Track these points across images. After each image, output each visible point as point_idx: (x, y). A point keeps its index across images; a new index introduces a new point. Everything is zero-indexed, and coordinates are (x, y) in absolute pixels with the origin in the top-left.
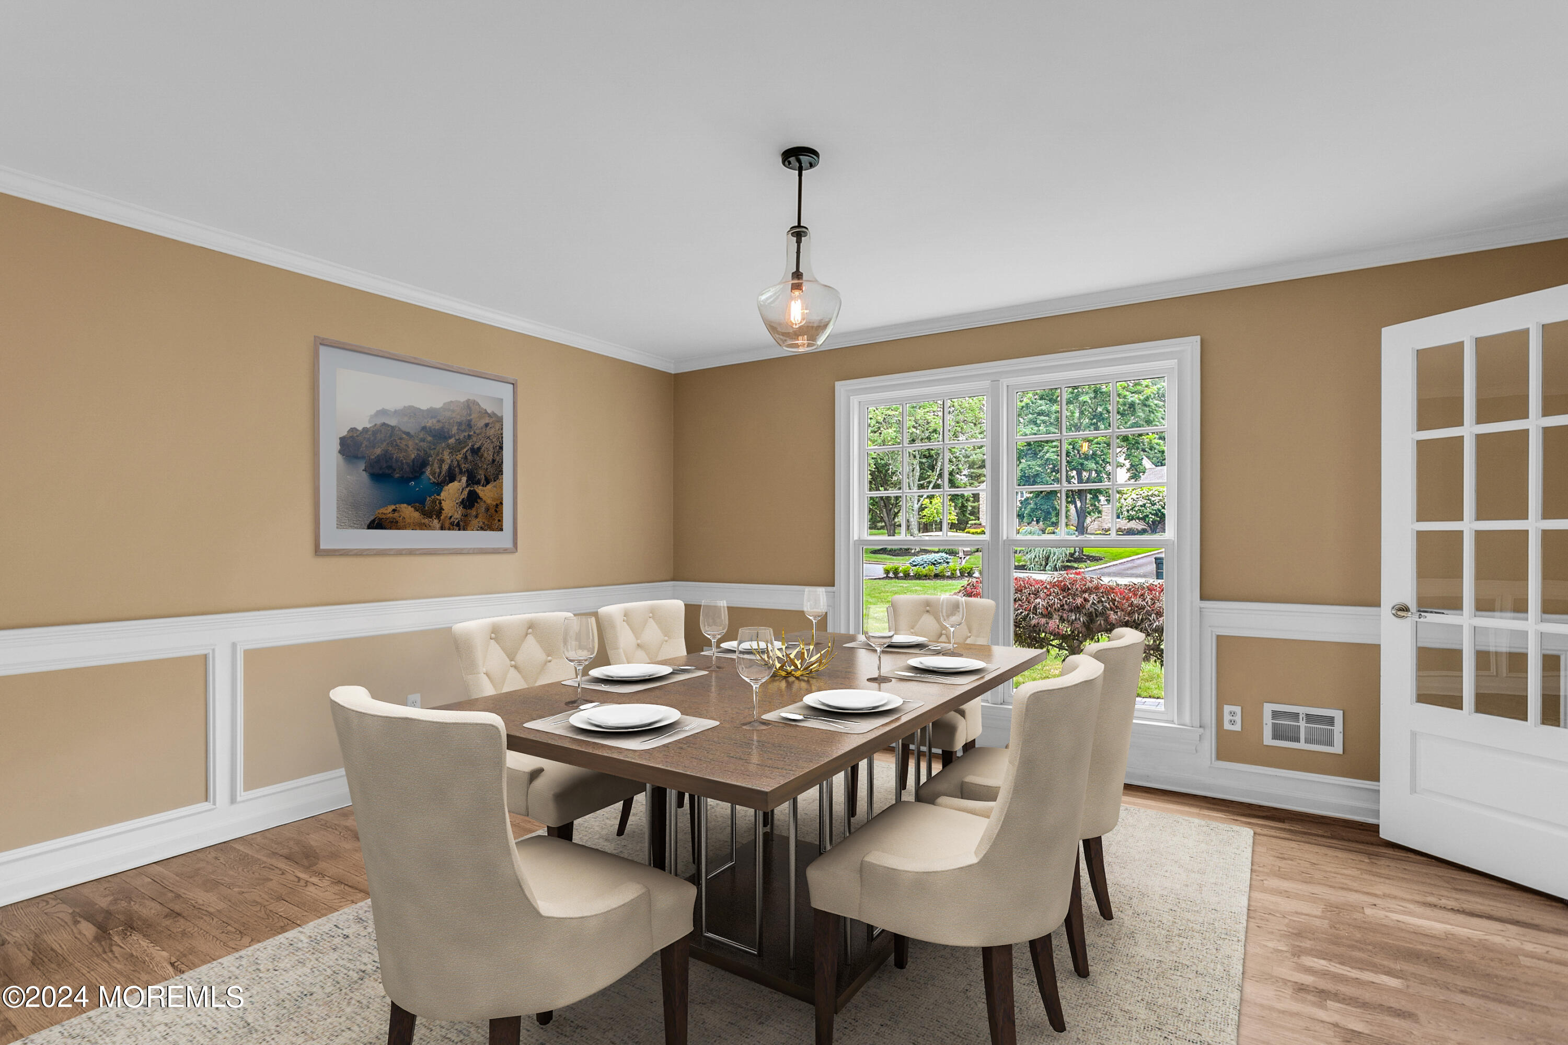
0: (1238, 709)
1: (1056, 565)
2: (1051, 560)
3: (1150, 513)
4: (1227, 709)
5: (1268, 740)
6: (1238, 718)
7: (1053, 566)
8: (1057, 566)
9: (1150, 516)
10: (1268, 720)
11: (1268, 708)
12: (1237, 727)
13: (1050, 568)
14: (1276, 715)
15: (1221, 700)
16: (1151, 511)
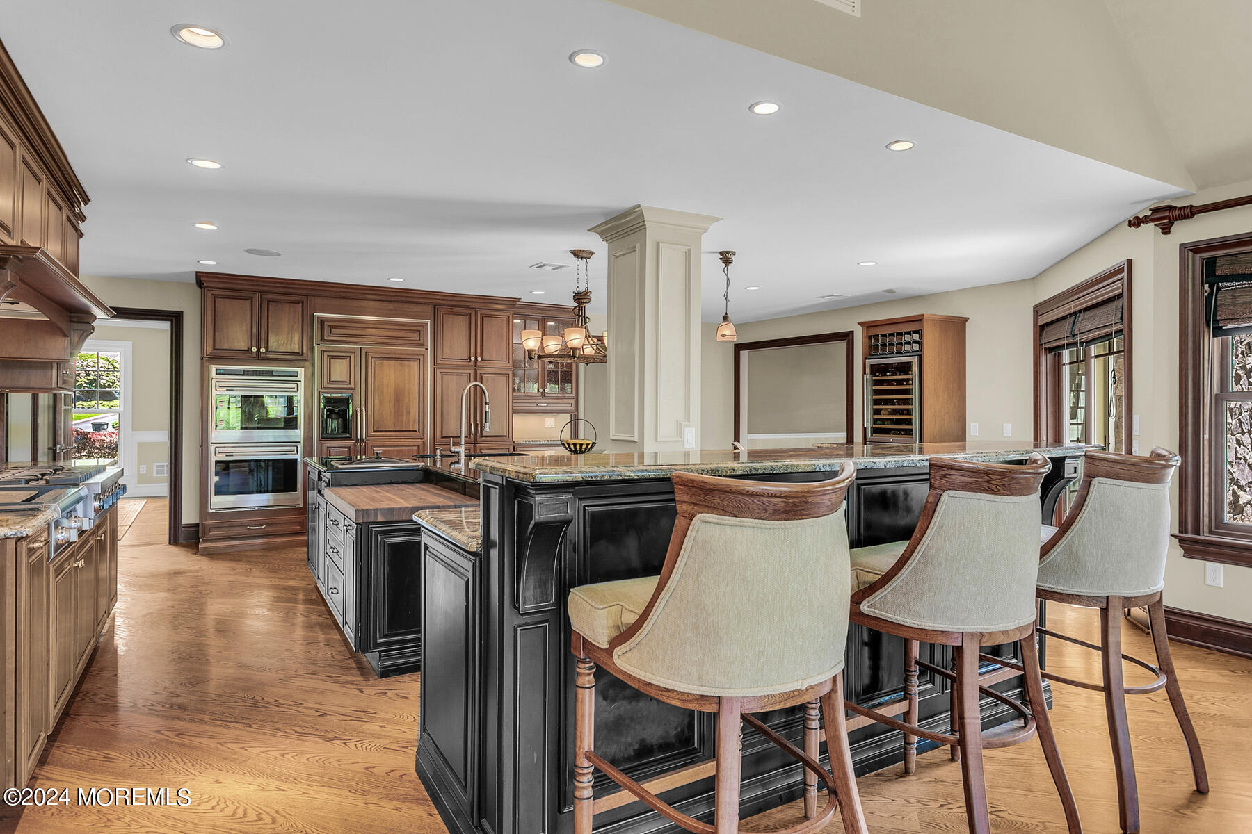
0: (145, 466)
3: (85, 382)
4: (141, 466)
5: (155, 475)
6: (145, 469)
9: (85, 385)
10: (155, 469)
11: (155, 464)
12: (145, 472)
14: (157, 466)
15: (139, 463)
16: (85, 380)
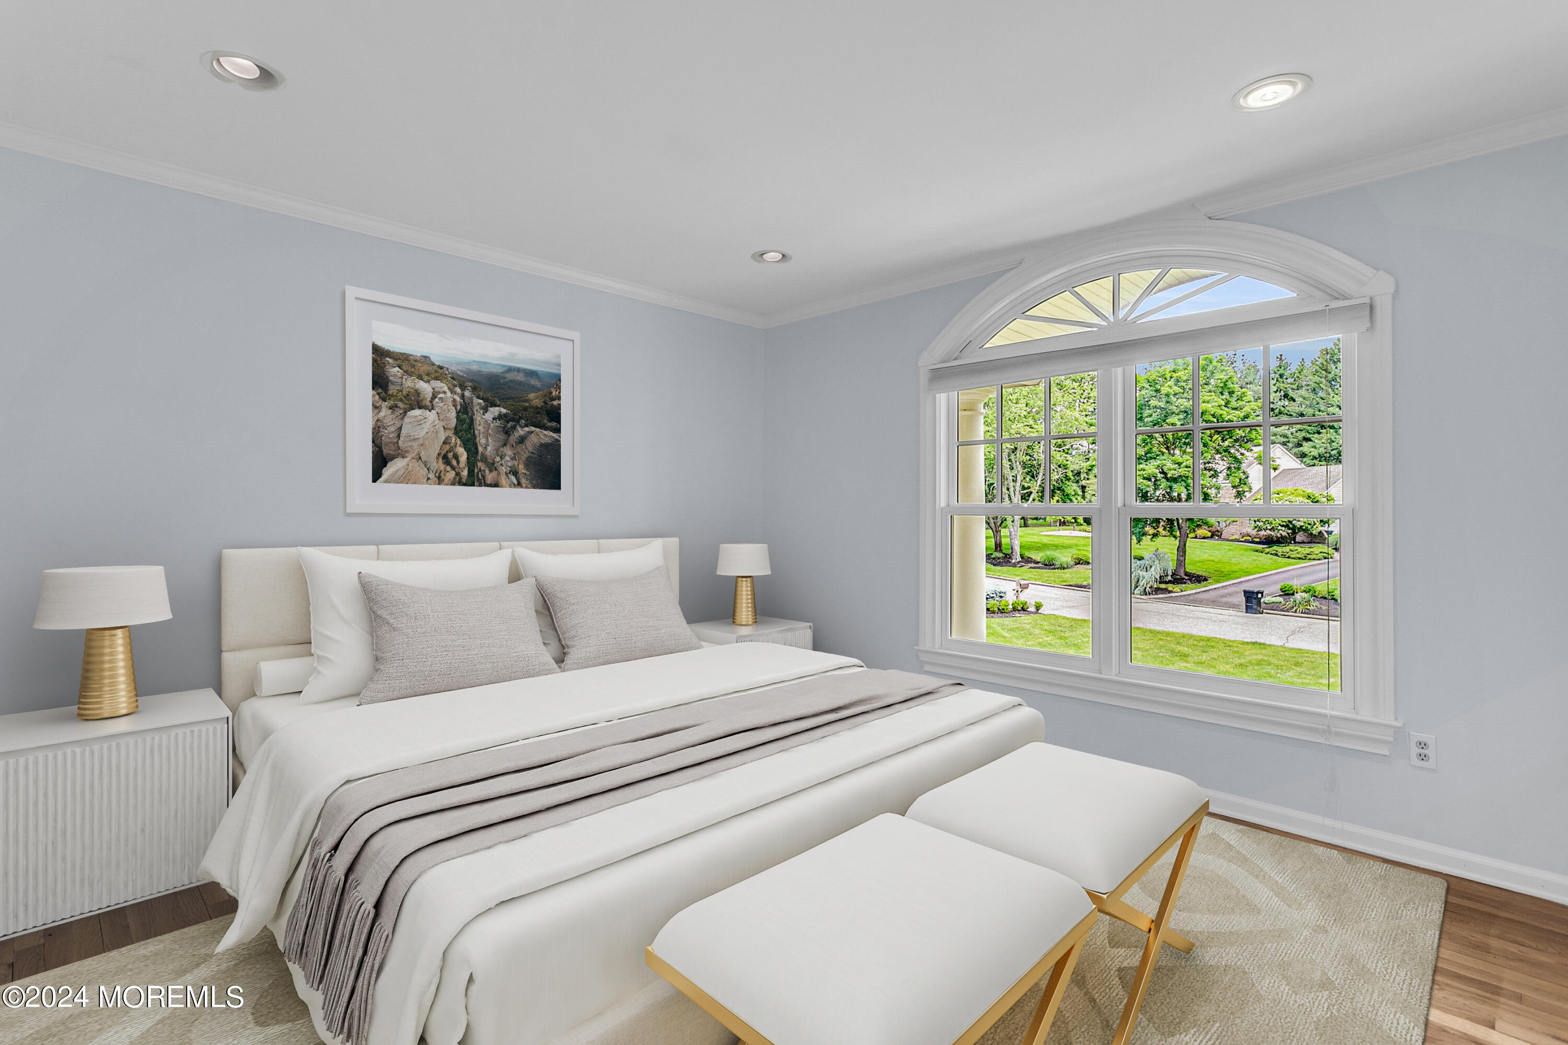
1: (1145, 588)
2: (1141, 583)
7: (1142, 589)
8: (1147, 590)
13: (1139, 592)
